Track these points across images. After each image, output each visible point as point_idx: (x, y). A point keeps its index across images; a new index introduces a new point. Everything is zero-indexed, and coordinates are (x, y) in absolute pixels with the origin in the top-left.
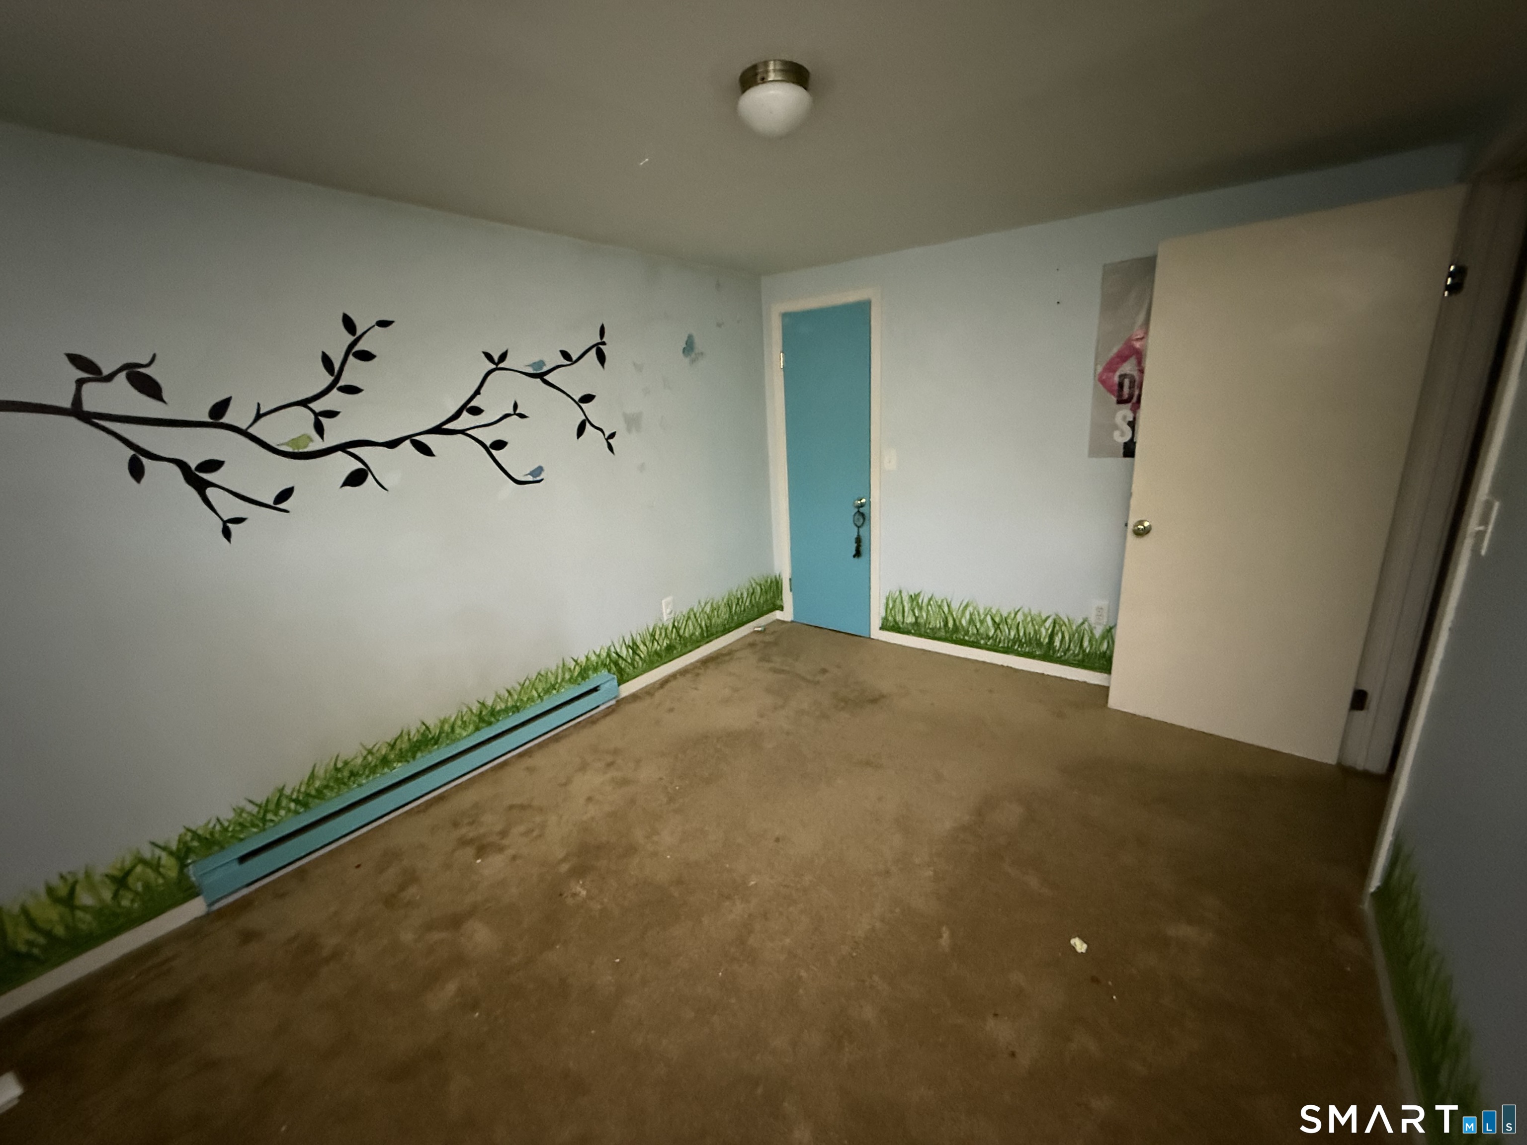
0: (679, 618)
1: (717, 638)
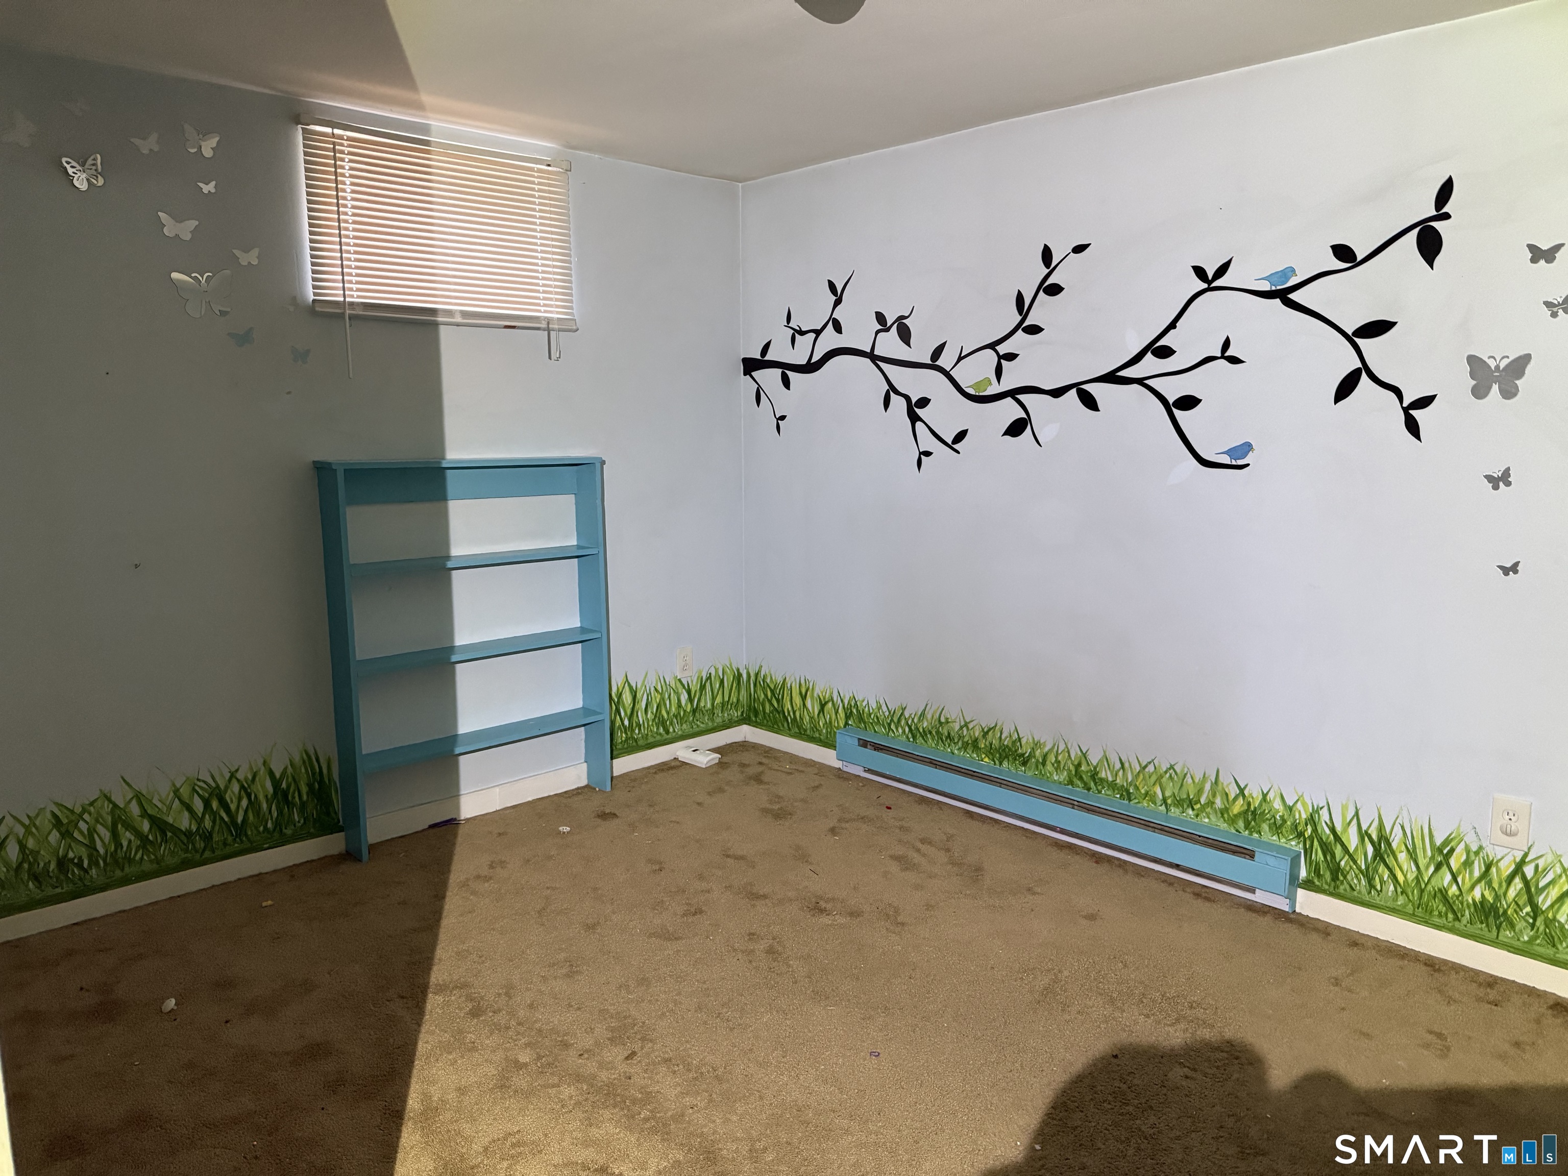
0: (1542, 864)
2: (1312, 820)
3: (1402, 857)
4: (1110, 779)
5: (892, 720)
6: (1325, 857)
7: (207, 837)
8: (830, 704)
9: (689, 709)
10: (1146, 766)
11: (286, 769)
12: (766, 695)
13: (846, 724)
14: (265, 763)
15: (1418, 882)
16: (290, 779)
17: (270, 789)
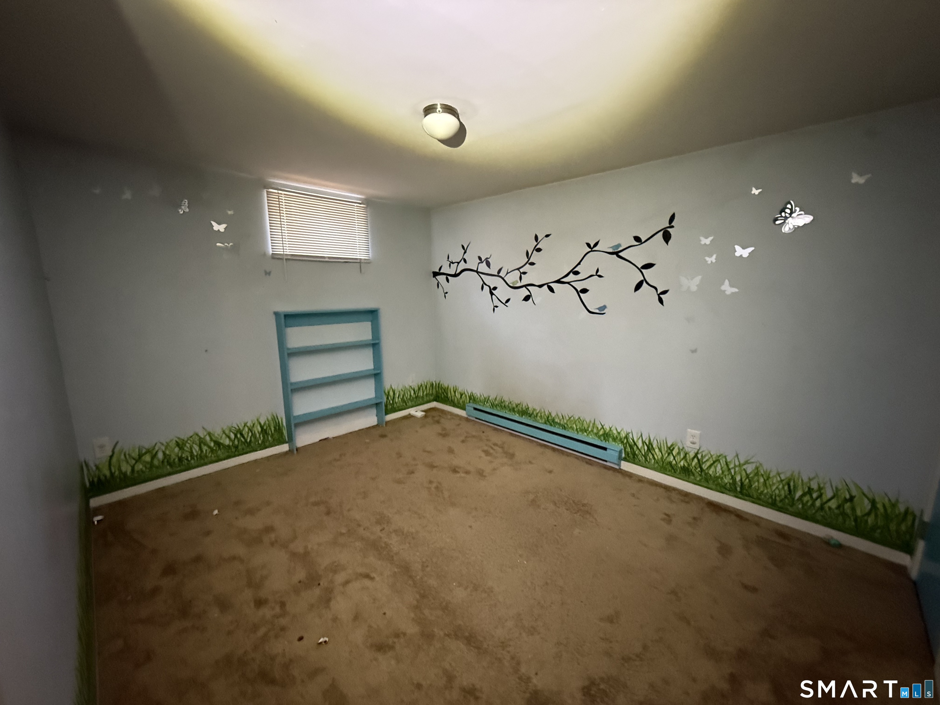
2: (626, 437)
3: (657, 450)
4: (559, 422)
5: (485, 401)
6: (631, 450)
7: (236, 447)
8: (464, 395)
9: (414, 396)
10: (571, 418)
11: (266, 422)
12: (442, 391)
13: (469, 402)
14: (258, 420)
15: (662, 460)
16: (267, 426)
17: (260, 429)
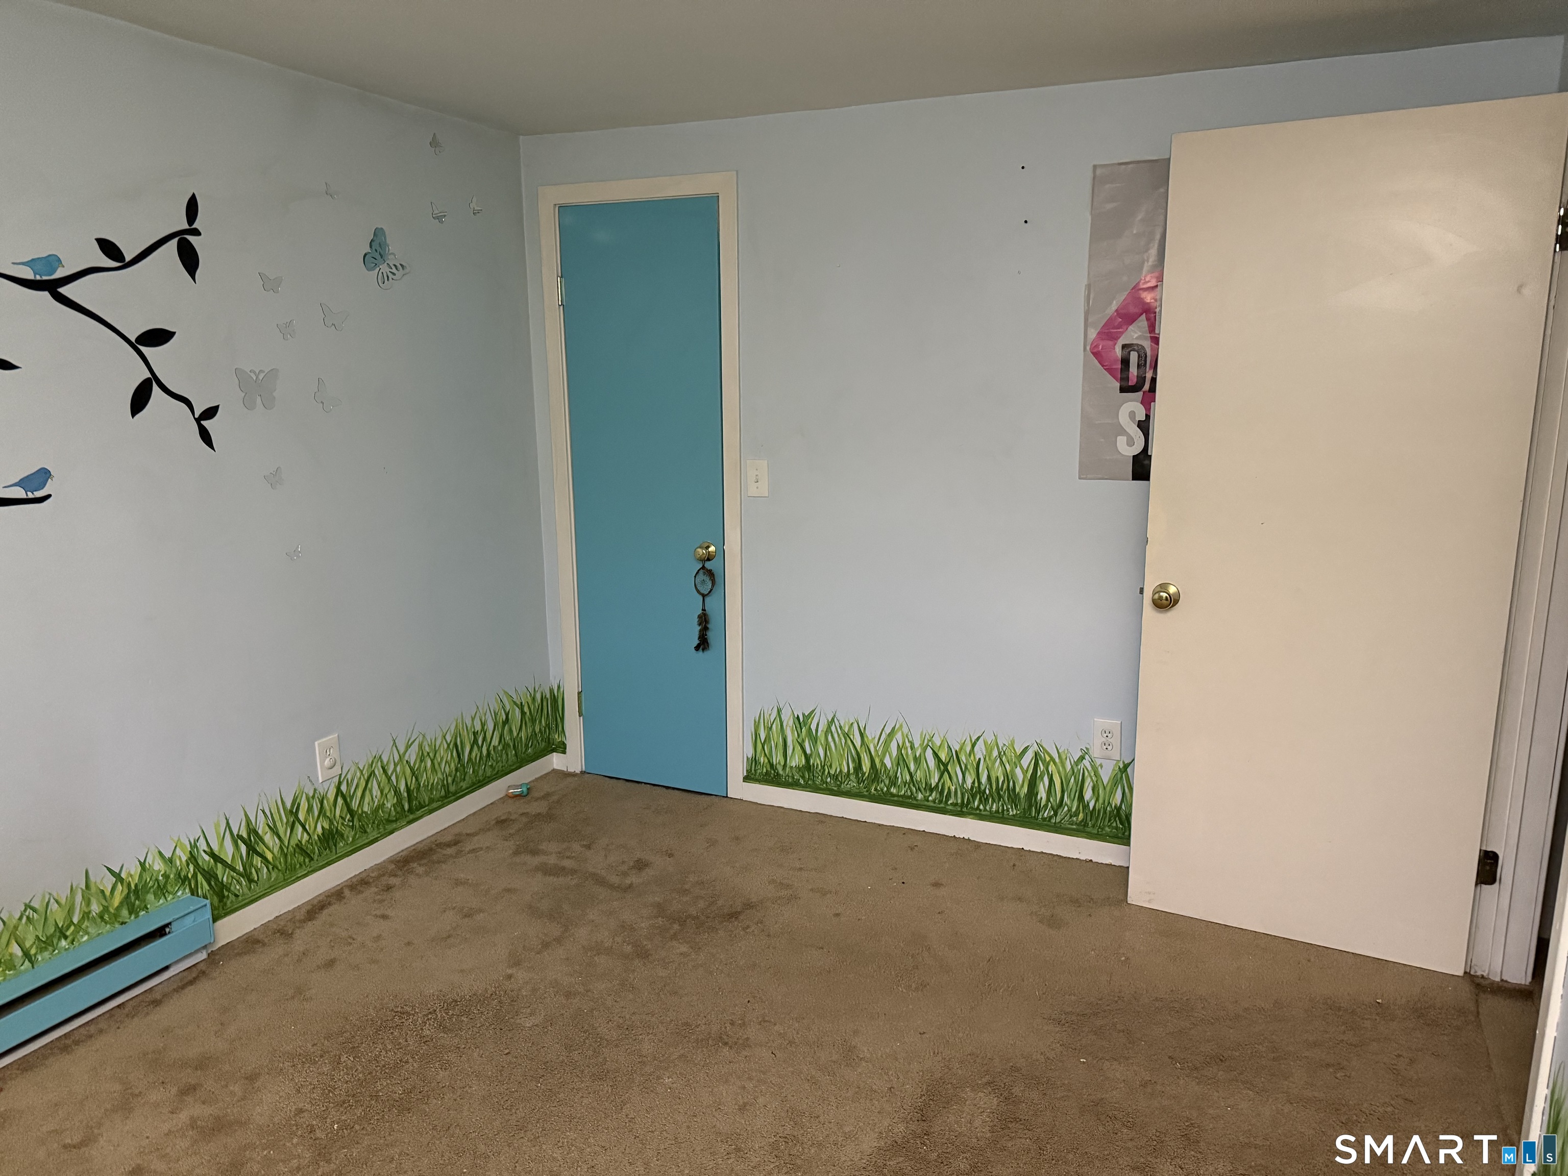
0: (349, 777)
1: (431, 812)
2: (193, 858)
6: (209, 884)
15: (283, 851)
